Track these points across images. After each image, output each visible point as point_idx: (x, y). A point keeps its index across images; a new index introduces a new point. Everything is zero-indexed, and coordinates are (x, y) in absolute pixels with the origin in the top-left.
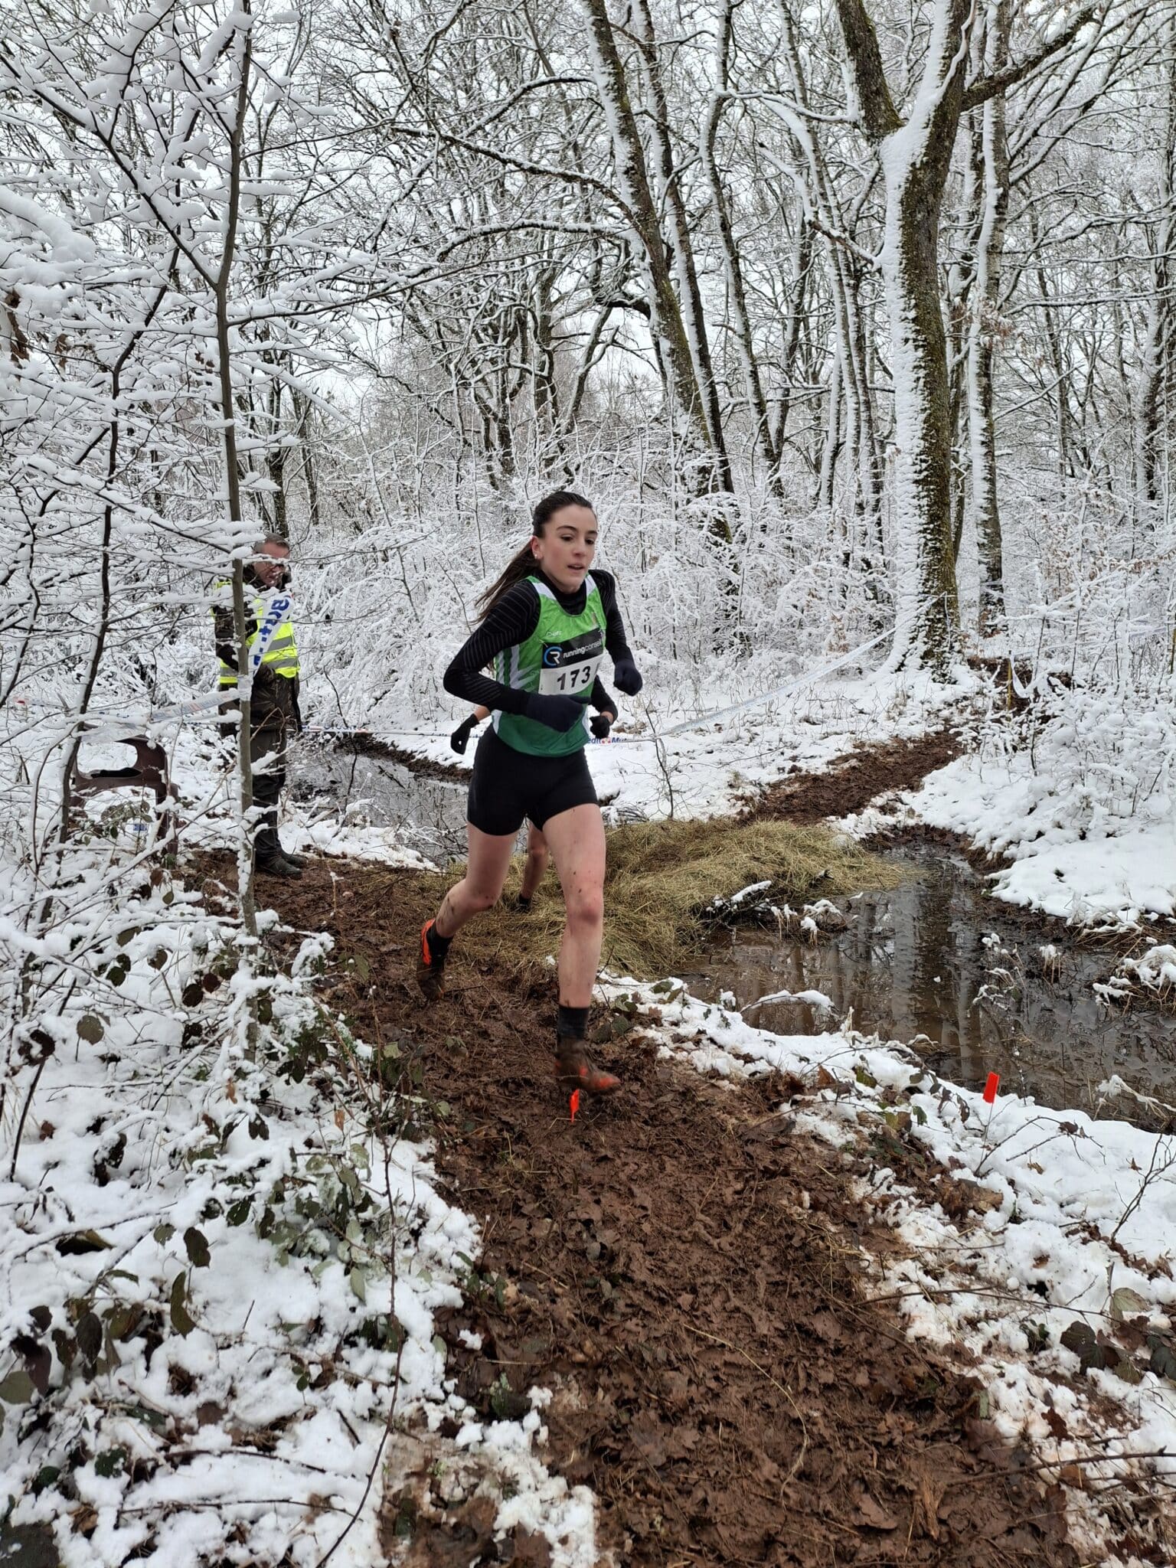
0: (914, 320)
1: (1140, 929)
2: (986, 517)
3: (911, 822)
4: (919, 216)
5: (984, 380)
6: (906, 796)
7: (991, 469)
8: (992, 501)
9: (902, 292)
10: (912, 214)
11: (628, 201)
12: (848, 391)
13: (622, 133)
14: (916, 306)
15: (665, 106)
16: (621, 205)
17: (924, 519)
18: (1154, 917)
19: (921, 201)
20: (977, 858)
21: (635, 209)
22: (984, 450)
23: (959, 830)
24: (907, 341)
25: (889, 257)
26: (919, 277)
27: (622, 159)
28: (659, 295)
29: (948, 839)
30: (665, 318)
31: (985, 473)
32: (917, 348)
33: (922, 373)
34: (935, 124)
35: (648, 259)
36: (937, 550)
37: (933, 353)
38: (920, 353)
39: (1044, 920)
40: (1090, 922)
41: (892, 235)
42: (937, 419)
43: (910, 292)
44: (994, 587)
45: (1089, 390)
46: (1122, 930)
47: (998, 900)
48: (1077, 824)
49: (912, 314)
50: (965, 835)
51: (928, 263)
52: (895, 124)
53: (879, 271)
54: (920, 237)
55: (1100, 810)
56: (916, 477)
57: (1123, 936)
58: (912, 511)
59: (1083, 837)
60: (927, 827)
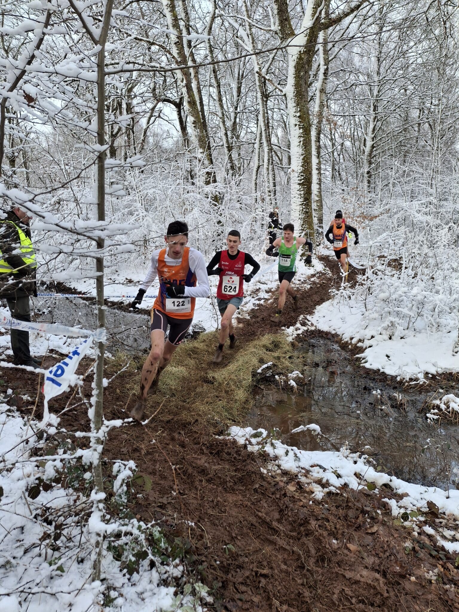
0: (299, 117)
1: (427, 382)
2: (317, 199)
3: (313, 328)
4: (302, 74)
5: (318, 143)
6: (308, 317)
7: (320, 180)
8: (320, 192)
9: (294, 105)
10: (299, 72)
11: (176, 56)
12: (265, 144)
13: (174, 26)
14: (300, 111)
15: (189, 18)
16: (174, 57)
17: (302, 200)
18: (430, 376)
19: (303, 67)
20: (344, 346)
21: (179, 60)
22: (317, 172)
23: (333, 332)
24: (296, 125)
25: (289, 89)
26: (301, 99)
27: (174, 38)
28: (189, 97)
29: (329, 336)
30: (192, 108)
31: (317, 181)
32: (300, 128)
33: (302, 139)
34: (309, 35)
35: (185, 82)
36: (307, 212)
37: (306, 131)
38: (301, 131)
39: (386, 377)
40: (408, 380)
41: (291, 80)
42: (307, 158)
43: (298, 105)
44: (320, 227)
45: (342, 149)
46: (421, 383)
47: (364, 367)
48: (388, 333)
49: (298, 114)
50: (336, 335)
51: (305, 94)
52: (293, 34)
53: (285, 95)
54: (302, 82)
55: (400, 328)
56: (299, 182)
57: (422, 385)
58: (297, 196)
59: (390, 338)
60: (319, 330)
